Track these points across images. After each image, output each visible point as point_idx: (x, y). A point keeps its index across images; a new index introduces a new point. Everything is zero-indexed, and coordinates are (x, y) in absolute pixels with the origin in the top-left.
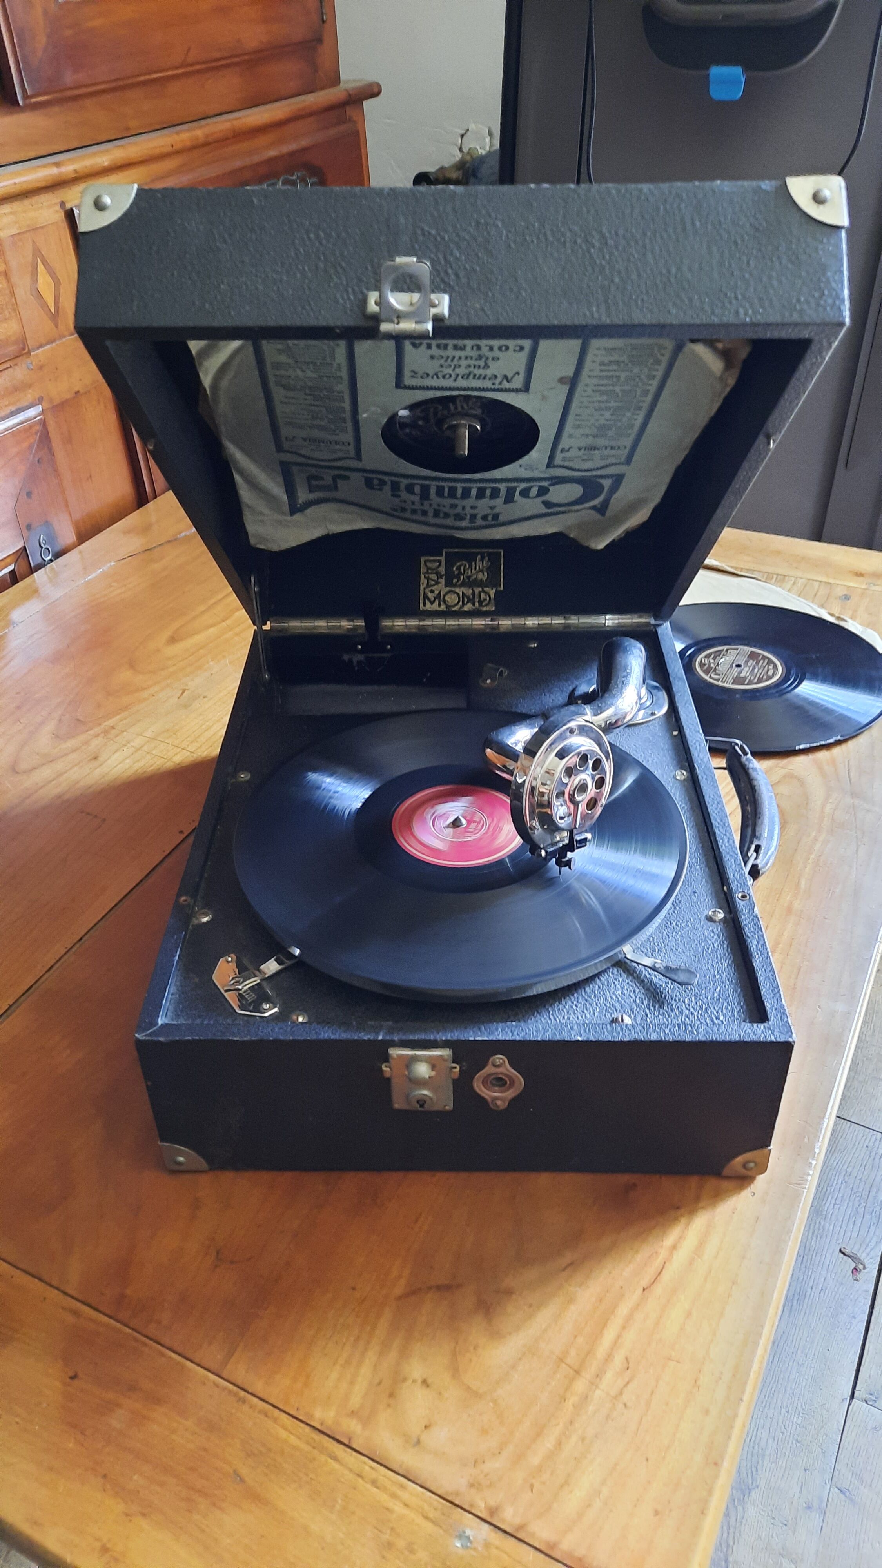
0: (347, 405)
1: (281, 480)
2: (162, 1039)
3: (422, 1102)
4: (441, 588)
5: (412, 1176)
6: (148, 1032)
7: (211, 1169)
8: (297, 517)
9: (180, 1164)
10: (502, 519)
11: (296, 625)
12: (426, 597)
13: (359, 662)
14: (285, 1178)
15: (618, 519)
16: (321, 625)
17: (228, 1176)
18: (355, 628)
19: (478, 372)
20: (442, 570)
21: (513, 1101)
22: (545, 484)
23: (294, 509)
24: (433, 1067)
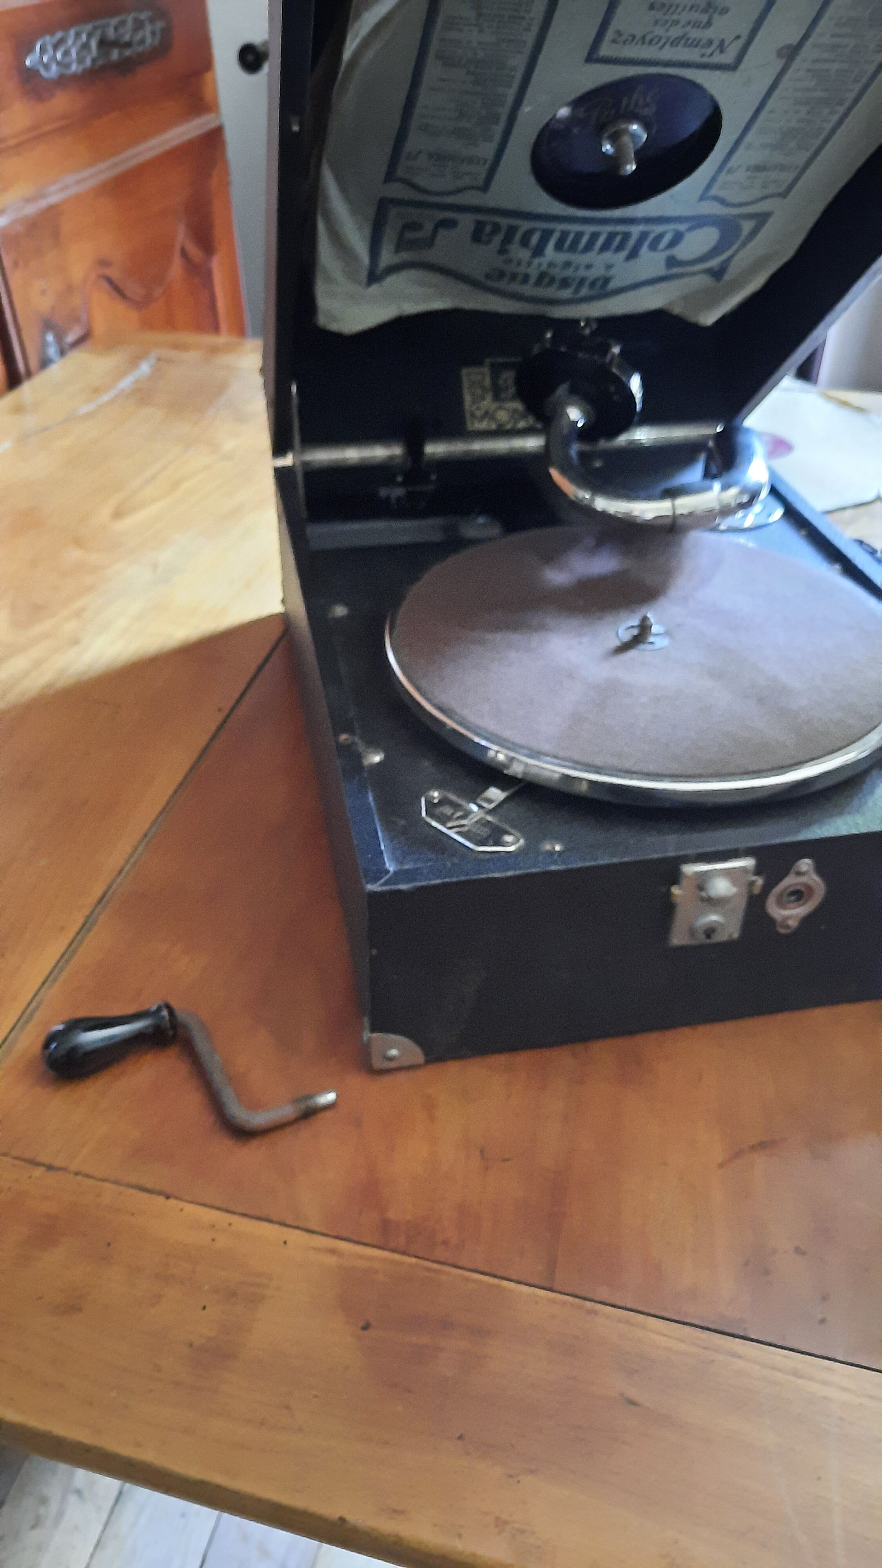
0: (511, 94)
1: (367, 232)
2: (403, 887)
3: (710, 931)
4: (487, 403)
5: (670, 1036)
6: (383, 881)
7: (427, 1062)
8: (374, 288)
9: (391, 1059)
10: (612, 285)
11: (323, 456)
12: (473, 415)
13: (399, 499)
14: (523, 1058)
15: (736, 285)
16: (352, 454)
17: (453, 1067)
18: (391, 458)
19: (695, 34)
20: (488, 382)
21: (806, 921)
22: (682, 227)
23: (374, 277)
24: (734, 883)
